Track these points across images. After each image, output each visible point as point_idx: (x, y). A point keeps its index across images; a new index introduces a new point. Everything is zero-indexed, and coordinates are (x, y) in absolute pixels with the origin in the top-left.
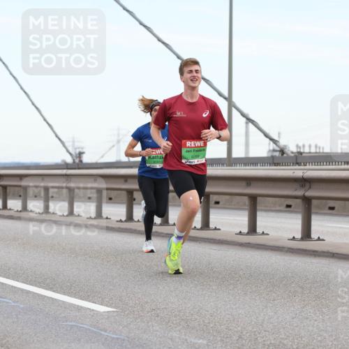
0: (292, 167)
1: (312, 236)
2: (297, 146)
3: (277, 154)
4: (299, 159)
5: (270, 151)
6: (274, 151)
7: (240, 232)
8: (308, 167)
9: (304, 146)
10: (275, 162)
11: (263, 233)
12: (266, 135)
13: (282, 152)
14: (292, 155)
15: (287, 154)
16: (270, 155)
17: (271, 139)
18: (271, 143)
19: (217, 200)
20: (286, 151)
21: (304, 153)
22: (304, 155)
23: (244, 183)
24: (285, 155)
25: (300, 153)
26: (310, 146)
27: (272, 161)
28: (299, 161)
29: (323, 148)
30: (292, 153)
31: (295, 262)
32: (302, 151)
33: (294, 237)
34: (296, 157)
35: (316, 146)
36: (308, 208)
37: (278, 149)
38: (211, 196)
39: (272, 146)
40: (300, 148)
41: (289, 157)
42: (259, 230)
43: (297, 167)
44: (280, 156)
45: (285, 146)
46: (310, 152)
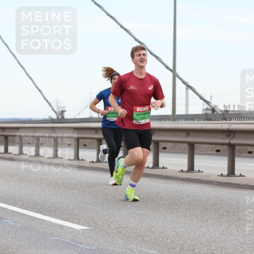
0: (220, 122)
1: (236, 173)
2: (225, 106)
3: (209, 112)
4: (226, 115)
5: (204, 110)
6: (207, 109)
7: (182, 170)
8: (232, 121)
9: (229, 106)
10: (208, 117)
11: (199, 170)
12: (201, 98)
13: (213, 110)
14: (221, 113)
15: (217, 112)
16: (204, 112)
17: (205, 101)
18: (205, 103)
19: (165, 146)
20: (216, 109)
21: (229, 111)
22: (229, 112)
23: (185, 134)
24: (215, 113)
25: (227, 111)
26: (234, 106)
27: (205, 117)
28: (225, 117)
30: (221, 111)
31: (223, 193)
32: (228, 109)
33: (222, 174)
34: (224, 114)
35: (239, 106)
36: (232, 152)
37: (210, 108)
38: (160, 143)
39: (206, 106)
40: (227, 107)
41: (218, 114)
42: (196, 169)
43: (224, 122)
44: (212, 114)
45: (215, 106)
46: (234, 111)
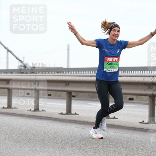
0: (30, 74)
2: (33, 64)
3: (23, 68)
4: (33, 70)
5: (19, 66)
6: (21, 66)
8: (38, 74)
9: (36, 64)
10: (21, 71)
11: (15, 107)
12: (17, 58)
13: (25, 67)
14: (30, 68)
15: (28, 68)
16: (19, 68)
17: (20, 60)
18: (20, 62)
20: (27, 66)
21: (36, 67)
22: (36, 68)
24: (26, 68)
25: (34, 67)
26: (39, 64)
27: (20, 71)
28: (33, 71)
29: (46, 65)
30: (30, 67)
31: (31, 122)
32: (35, 66)
33: (30, 110)
34: (32, 69)
35: (42, 64)
37: (23, 65)
39: (20, 64)
40: (34, 65)
41: (28, 69)
43: (32, 74)
45: (27, 64)
46: (39, 67)
